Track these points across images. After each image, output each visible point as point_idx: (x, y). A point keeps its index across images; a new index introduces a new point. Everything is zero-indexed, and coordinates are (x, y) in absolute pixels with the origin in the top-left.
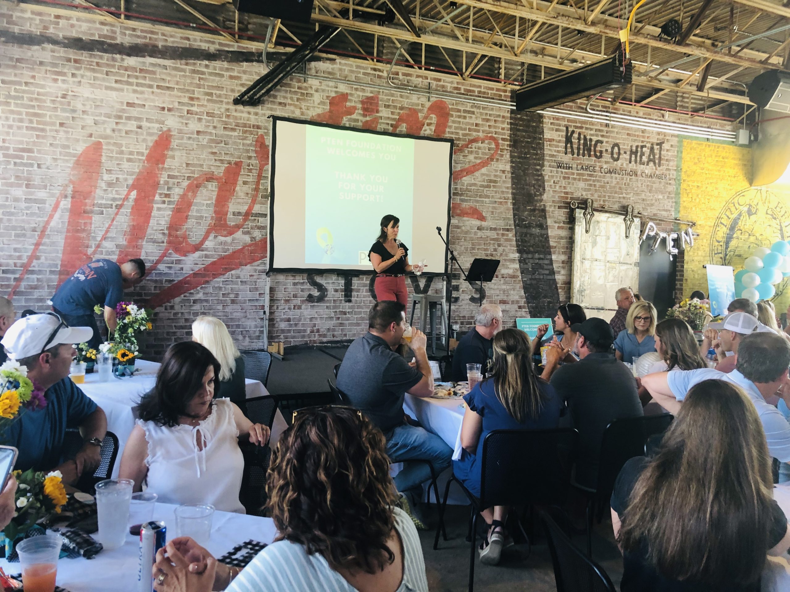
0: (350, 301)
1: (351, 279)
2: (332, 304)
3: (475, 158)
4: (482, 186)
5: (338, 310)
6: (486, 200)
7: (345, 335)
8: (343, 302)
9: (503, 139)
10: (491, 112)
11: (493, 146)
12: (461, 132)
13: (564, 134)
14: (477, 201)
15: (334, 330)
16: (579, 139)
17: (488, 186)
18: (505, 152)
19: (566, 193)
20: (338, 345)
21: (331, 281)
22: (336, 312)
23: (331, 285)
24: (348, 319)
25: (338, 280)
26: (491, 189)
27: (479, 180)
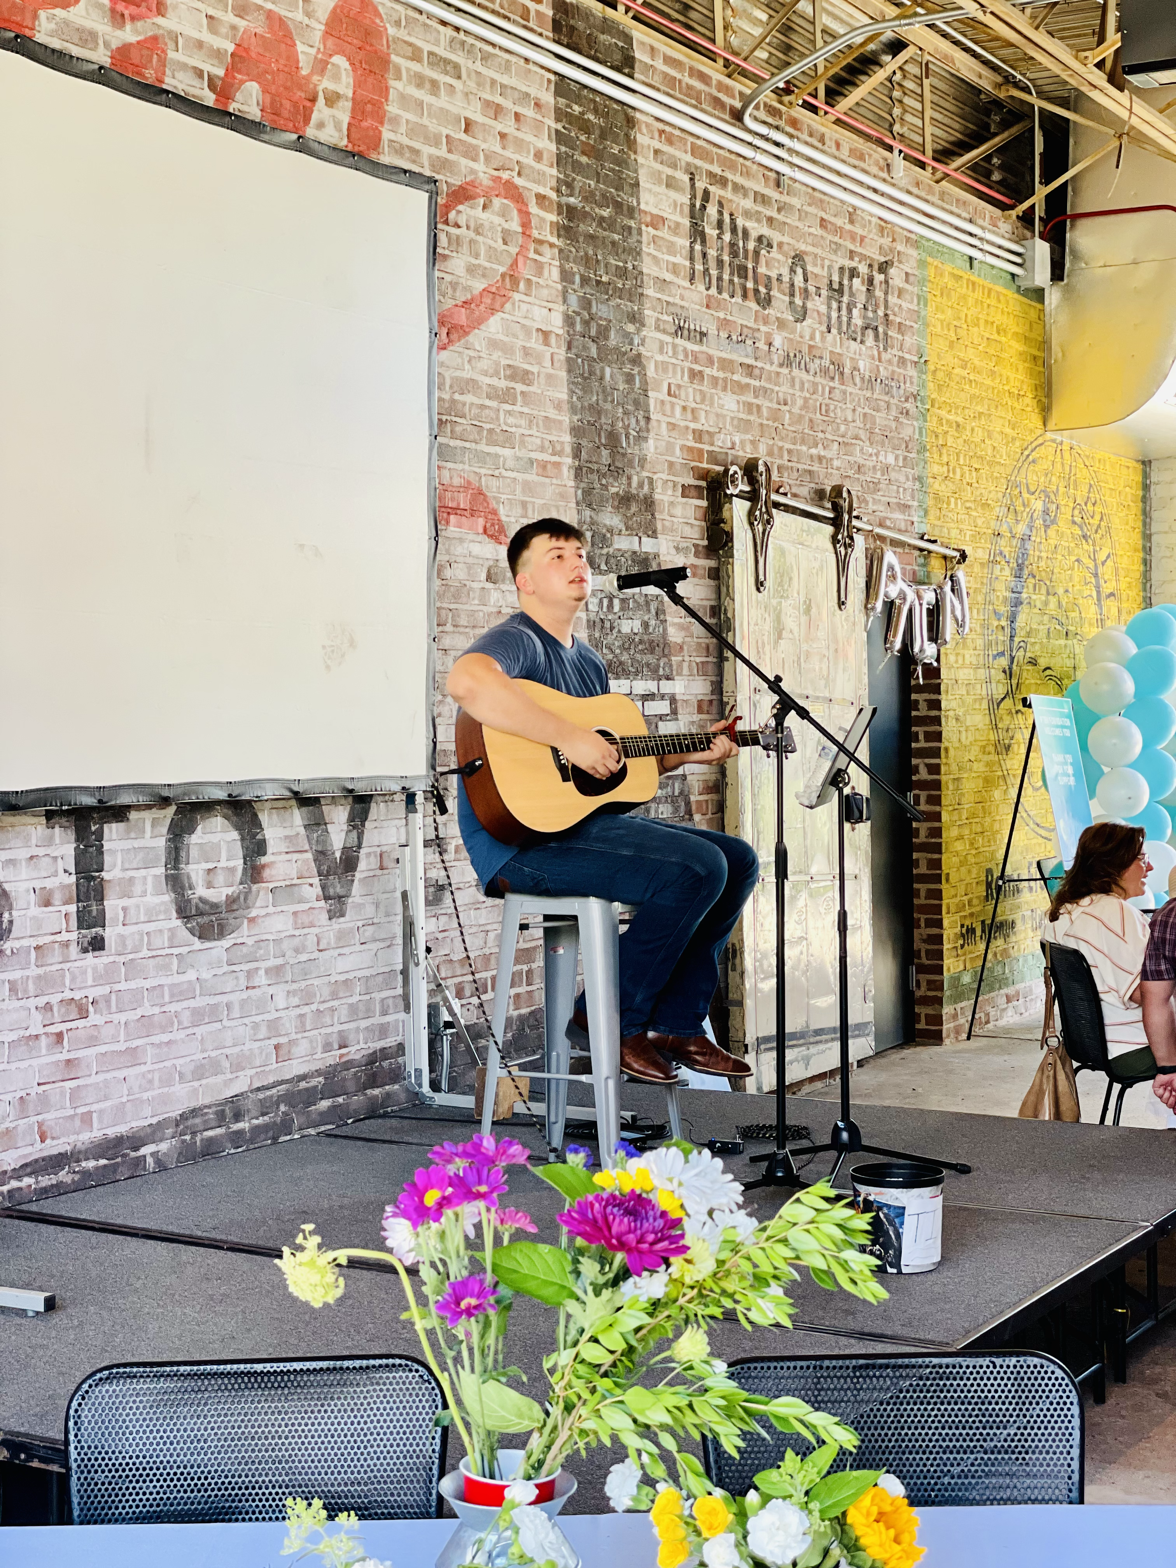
0: (97, 944)
1: (100, 836)
2: (34, 971)
3: (471, 270)
4: (493, 394)
5: (55, 999)
6: (507, 452)
7: (87, 1119)
8: (74, 949)
9: (541, 198)
10: (505, 80)
11: (515, 226)
12: (427, 150)
13: (685, 199)
14: (482, 458)
15: (44, 1101)
16: (720, 224)
17: (507, 396)
18: (547, 252)
19: (698, 435)
20: (64, 1176)
21: (22, 854)
22: (48, 1007)
23: (24, 872)
24: (93, 1041)
25: (49, 842)
26: (517, 408)
27: (484, 364)
